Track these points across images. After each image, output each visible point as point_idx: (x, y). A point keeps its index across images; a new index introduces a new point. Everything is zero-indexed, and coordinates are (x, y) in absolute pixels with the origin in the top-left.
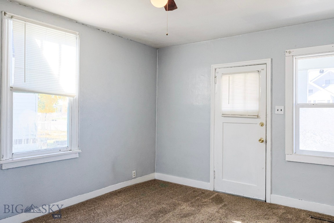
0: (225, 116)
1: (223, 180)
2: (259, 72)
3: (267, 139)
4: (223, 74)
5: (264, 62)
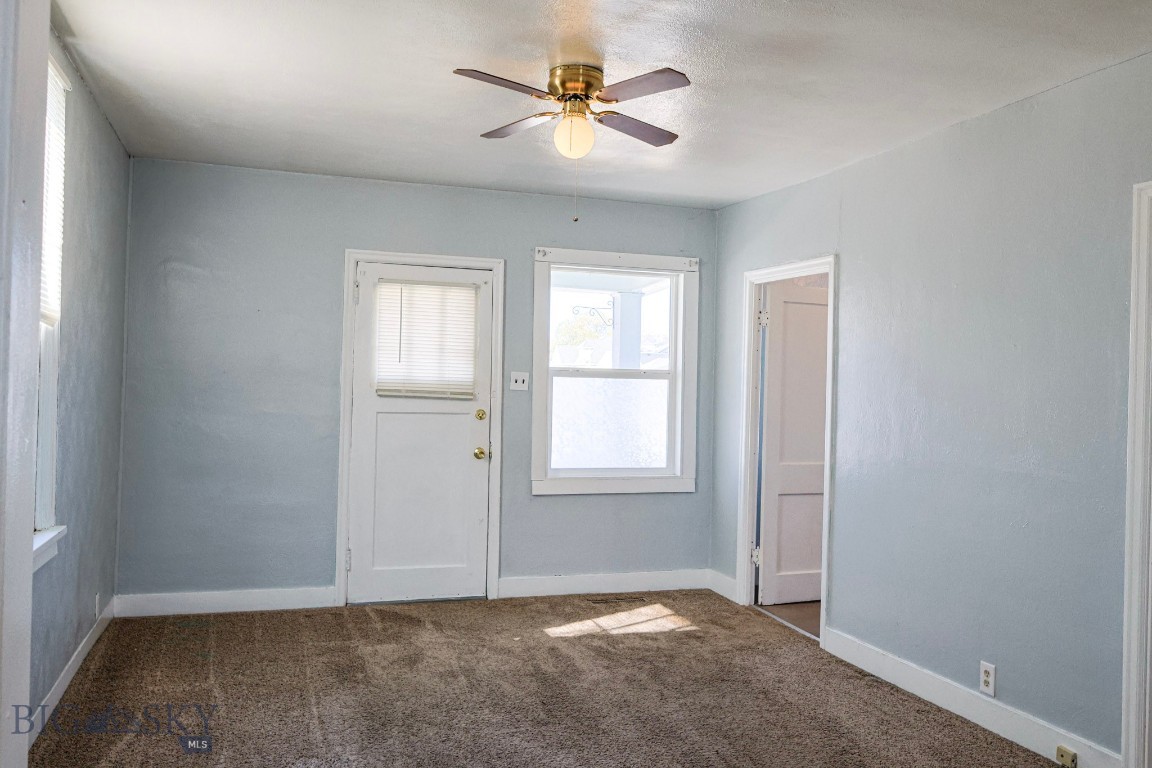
0: (384, 394)
1: (378, 568)
2: (477, 288)
3: (493, 450)
4: (381, 280)
5: (488, 266)
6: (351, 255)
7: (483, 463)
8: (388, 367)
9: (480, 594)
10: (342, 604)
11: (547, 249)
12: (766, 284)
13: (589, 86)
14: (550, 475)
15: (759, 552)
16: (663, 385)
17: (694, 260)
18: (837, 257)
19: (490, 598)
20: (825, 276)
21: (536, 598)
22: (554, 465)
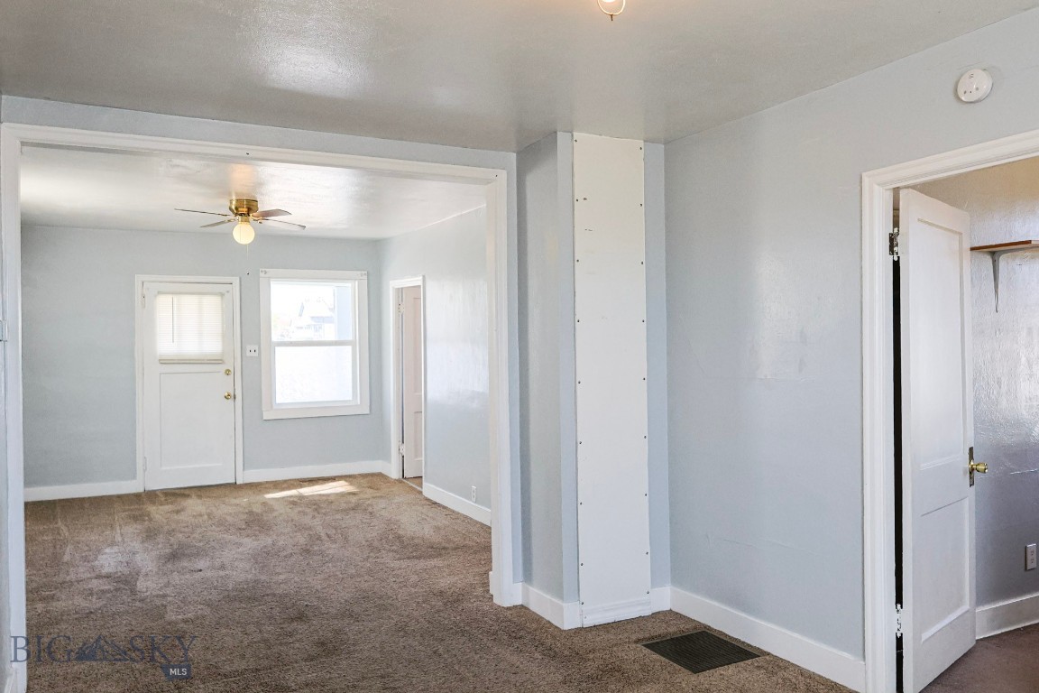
0: (164, 362)
1: (164, 468)
2: (222, 295)
3: (236, 393)
4: (159, 293)
5: (229, 281)
6: (139, 278)
7: (231, 401)
8: (166, 346)
9: (232, 481)
10: (141, 490)
11: (267, 270)
12: (402, 288)
13: (249, 210)
14: (275, 407)
15: (403, 447)
16: (349, 349)
17: (364, 272)
18: (424, 277)
19: (238, 483)
20: (419, 286)
21: (267, 482)
22: (278, 401)
